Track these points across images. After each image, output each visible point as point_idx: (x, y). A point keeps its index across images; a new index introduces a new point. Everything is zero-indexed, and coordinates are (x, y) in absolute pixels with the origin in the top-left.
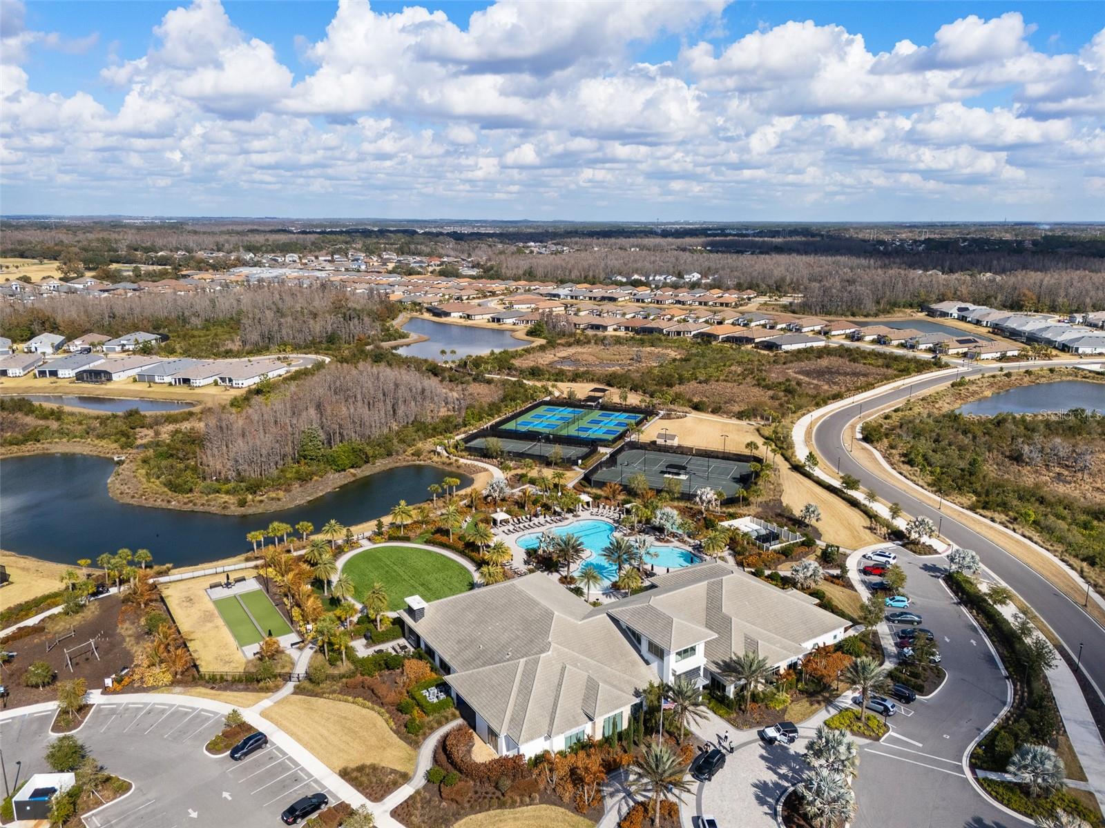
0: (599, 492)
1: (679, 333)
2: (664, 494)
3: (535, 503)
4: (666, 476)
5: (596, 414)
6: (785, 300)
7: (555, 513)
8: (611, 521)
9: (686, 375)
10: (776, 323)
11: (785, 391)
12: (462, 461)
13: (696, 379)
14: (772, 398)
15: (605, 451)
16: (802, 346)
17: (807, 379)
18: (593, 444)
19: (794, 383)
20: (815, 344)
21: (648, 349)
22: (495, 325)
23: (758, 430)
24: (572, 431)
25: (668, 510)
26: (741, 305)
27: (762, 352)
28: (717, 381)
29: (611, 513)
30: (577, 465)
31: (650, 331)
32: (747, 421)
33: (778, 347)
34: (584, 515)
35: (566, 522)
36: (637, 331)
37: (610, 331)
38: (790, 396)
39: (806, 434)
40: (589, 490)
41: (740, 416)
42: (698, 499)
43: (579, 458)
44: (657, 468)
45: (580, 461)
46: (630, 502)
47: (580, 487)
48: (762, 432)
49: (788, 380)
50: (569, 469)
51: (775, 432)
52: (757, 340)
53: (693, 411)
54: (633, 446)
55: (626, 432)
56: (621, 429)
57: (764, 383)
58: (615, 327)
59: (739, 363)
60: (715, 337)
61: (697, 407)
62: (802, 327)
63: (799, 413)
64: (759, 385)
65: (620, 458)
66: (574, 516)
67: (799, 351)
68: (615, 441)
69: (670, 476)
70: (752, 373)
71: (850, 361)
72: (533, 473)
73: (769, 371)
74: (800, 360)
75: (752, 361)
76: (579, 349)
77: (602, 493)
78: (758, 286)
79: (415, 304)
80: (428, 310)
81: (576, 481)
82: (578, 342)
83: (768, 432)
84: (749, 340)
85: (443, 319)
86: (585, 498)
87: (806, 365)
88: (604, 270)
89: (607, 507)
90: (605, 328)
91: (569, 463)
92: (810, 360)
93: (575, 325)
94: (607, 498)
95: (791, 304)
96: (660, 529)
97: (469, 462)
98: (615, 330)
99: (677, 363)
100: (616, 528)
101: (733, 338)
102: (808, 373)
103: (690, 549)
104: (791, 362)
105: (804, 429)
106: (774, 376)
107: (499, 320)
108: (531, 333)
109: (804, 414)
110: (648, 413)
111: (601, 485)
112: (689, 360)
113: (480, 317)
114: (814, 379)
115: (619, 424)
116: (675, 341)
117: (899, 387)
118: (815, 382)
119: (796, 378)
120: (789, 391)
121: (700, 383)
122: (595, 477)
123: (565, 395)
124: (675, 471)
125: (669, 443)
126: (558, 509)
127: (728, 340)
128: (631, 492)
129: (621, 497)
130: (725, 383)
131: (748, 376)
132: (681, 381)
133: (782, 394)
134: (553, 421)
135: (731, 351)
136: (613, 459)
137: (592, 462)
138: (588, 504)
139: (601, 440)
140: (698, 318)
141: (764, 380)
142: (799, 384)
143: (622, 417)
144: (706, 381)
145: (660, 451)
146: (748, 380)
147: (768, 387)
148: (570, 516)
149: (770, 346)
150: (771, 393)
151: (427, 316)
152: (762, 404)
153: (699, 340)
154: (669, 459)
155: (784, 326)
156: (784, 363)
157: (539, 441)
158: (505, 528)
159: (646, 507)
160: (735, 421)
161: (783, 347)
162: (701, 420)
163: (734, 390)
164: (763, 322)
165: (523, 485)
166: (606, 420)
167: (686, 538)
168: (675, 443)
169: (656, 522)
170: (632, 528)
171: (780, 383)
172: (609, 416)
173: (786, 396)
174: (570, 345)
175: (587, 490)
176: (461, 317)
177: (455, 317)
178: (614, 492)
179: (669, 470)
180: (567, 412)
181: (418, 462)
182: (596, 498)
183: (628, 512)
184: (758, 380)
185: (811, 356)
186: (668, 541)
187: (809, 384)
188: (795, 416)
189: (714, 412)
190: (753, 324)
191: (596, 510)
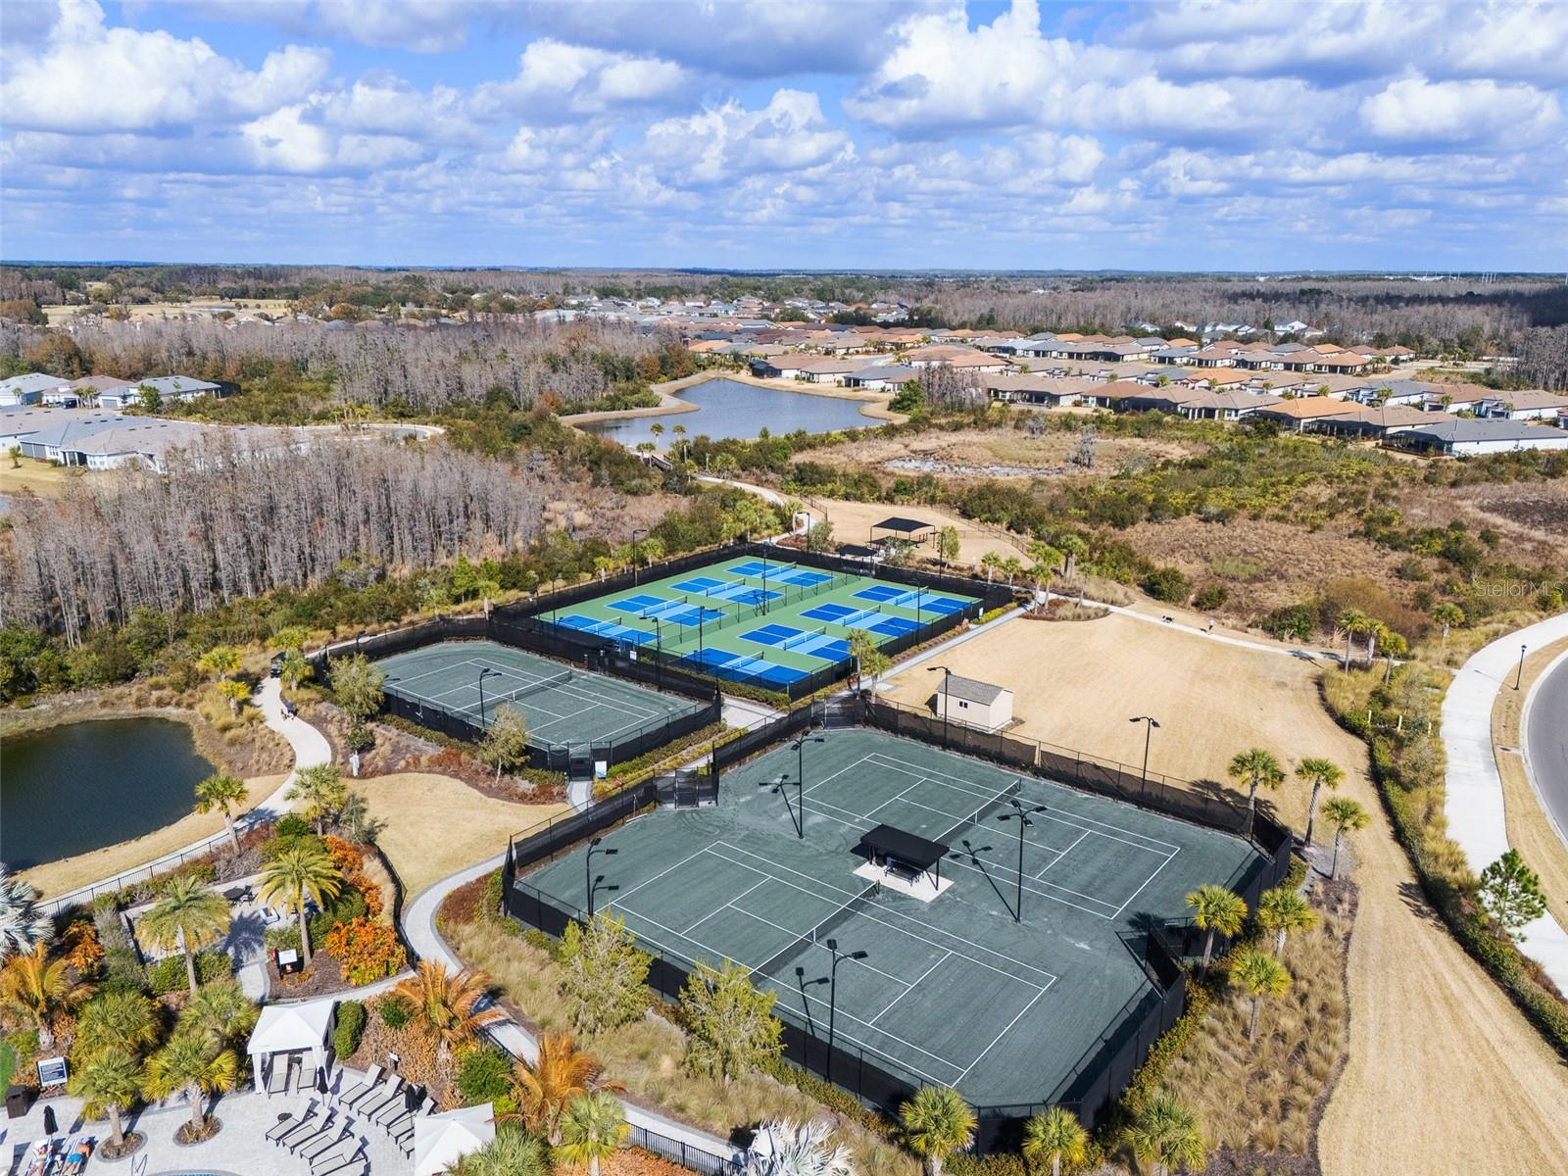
1: (1210, 413)
5: (855, 589)
6: (1473, 367)
9: (1178, 498)
10: (1447, 400)
11: (1443, 555)
13: (1199, 510)
14: (1399, 572)
16: (1506, 447)
17: (1515, 527)
19: (1473, 535)
20: (1542, 445)
22: (847, 392)
23: (1320, 683)
26: (1375, 371)
27: (1399, 456)
28: (1255, 518)
30: (590, 775)
31: (1150, 406)
32: (1297, 644)
33: (1442, 446)
36: (1118, 405)
37: (1062, 406)
38: (1456, 572)
39: (1496, 711)
41: (1278, 624)
43: (598, 754)
45: (601, 767)
48: (1329, 691)
49: (1456, 526)
51: (1381, 698)
52: (1390, 431)
53: (1138, 599)
57: (1385, 531)
58: (1078, 397)
59: (1330, 479)
60: (1289, 424)
61: (1157, 587)
62: (1510, 408)
63: (1481, 630)
64: (1368, 534)
67: (1498, 458)
68: (816, 683)
70: (1357, 504)
73: (1410, 501)
74: (1499, 478)
75: (1368, 475)
76: (970, 437)
78: (1421, 340)
80: (752, 366)
82: (980, 424)
83: (1351, 694)
84: (1372, 431)
85: (762, 381)
87: (1514, 491)
88: (1123, 316)
90: (1056, 399)
91: (558, 770)
92: (1526, 478)
93: (999, 394)
95: (1488, 371)
98: (1077, 404)
101: (1332, 424)
102: (1518, 512)
104: (1474, 481)
105: (1491, 691)
106: (1421, 512)
107: (857, 382)
108: (895, 406)
109: (1496, 635)
110: (994, 597)
113: (828, 378)
114: (1534, 525)
115: (885, 625)
116: (1194, 428)
118: (1539, 534)
119: (1481, 522)
120: (1456, 557)
121: (1206, 520)
127: (1320, 428)
130: (1274, 525)
131: (1343, 509)
132: (1157, 513)
133: (1432, 563)
135: (1320, 452)
140: (1267, 386)
141: (1387, 522)
142: (1488, 537)
144: (1223, 517)
146: (1343, 519)
147: (1395, 543)
149: (1421, 444)
150: (1397, 558)
151: (740, 375)
152: (1358, 594)
153: (1248, 428)
155: (1466, 406)
156: (1454, 484)
160: (1258, 643)
161: (1456, 447)
163: (1294, 545)
164: (1416, 399)
166: (864, 608)
171: (1431, 533)
172: (887, 597)
173: (1443, 570)
174: (957, 427)
176: (796, 378)
177: (788, 378)
184: (1370, 520)
185: (1529, 470)
187: (1520, 538)
188: (1462, 635)
189: (1206, 603)
190: (1391, 402)
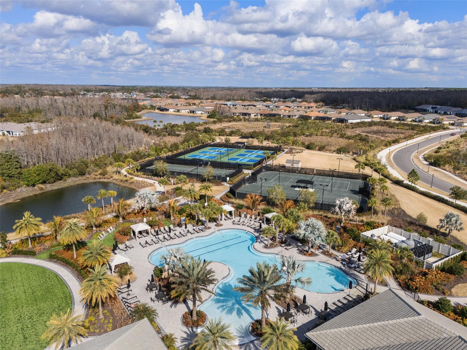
0: (241, 202)
1: (289, 116)
2: (302, 204)
3: (181, 212)
4: (297, 189)
5: (243, 151)
7: (199, 222)
8: (252, 231)
9: (298, 133)
10: (341, 112)
11: (360, 140)
12: (136, 178)
13: (304, 134)
15: (247, 172)
16: (359, 121)
17: (370, 135)
18: (239, 168)
20: (366, 120)
21: (274, 123)
22: (192, 114)
24: (225, 160)
25: (313, 221)
26: (318, 108)
27: (338, 124)
28: (317, 135)
29: (252, 222)
30: (226, 181)
31: (274, 115)
33: (346, 121)
34: (226, 223)
35: (208, 232)
36: (266, 115)
37: (252, 116)
39: (388, 162)
40: (233, 200)
42: (337, 209)
43: (227, 176)
44: (288, 184)
45: (228, 179)
46: (269, 212)
47: (225, 200)
48: (358, 160)
49: (359, 134)
50: (218, 184)
52: (333, 119)
53: (307, 150)
54: (269, 168)
55: (263, 160)
56: (259, 159)
57: (345, 136)
58: (255, 114)
59: (326, 128)
60: (310, 117)
61: (308, 147)
64: (342, 137)
65: (259, 176)
66: (217, 225)
67: (358, 123)
68: (255, 165)
69: (301, 189)
70: (336, 132)
71: (389, 127)
72: (187, 187)
73: (345, 131)
74: (360, 127)
76: (235, 123)
77: (244, 203)
79: (152, 106)
80: (158, 109)
81: (224, 193)
82: (235, 120)
84: (329, 119)
85: (165, 112)
86: (228, 208)
87: (365, 129)
89: (248, 216)
90: (250, 115)
91: (219, 180)
92: (366, 127)
93: (234, 113)
94: (248, 208)
96: (304, 241)
97: (140, 179)
98: (255, 116)
99: (291, 128)
100: (257, 238)
101: (320, 117)
102: (369, 133)
103: (339, 264)
104: (356, 127)
106: (349, 133)
108: (210, 117)
109: (380, 151)
110: (277, 150)
111: (243, 196)
112: (298, 127)
113: (184, 111)
114: (374, 135)
115: (258, 156)
116: (288, 120)
117: (428, 138)
119: (363, 134)
120: (363, 140)
121: (307, 136)
122: (239, 190)
123: (224, 141)
124: (303, 185)
125: (295, 166)
126: (203, 219)
127: (317, 118)
128: (270, 202)
129: (262, 207)
130: (322, 137)
131: (334, 133)
132: (295, 135)
134: (214, 154)
135: (320, 123)
136: (253, 178)
137: (237, 179)
138: (230, 213)
139: (245, 165)
140: (298, 111)
143: (260, 153)
144: (310, 136)
145: (288, 172)
146: (335, 135)
147: (349, 138)
148: (212, 225)
149: (341, 121)
150: (351, 140)
151: (157, 111)
153: (301, 119)
154: (296, 177)
156: (352, 128)
157: (201, 165)
158: (143, 240)
159: (286, 217)
160: (335, 154)
161: (349, 121)
162: (313, 154)
163: (329, 140)
165: (178, 196)
166: (249, 154)
167: (332, 251)
168: (300, 165)
169: (301, 232)
170: (273, 239)
171: (355, 136)
172: (251, 152)
174: (230, 122)
175: (231, 200)
176: (174, 111)
177: (171, 111)
178: (254, 202)
179: (299, 184)
180: (223, 150)
181: (102, 180)
182: (239, 207)
183: (268, 221)
184: (341, 135)
185: (366, 125)
186: (312, 254)
187: (372, 137)
189: (320, 150)
190: (328, 113)
191: (238, 218)
